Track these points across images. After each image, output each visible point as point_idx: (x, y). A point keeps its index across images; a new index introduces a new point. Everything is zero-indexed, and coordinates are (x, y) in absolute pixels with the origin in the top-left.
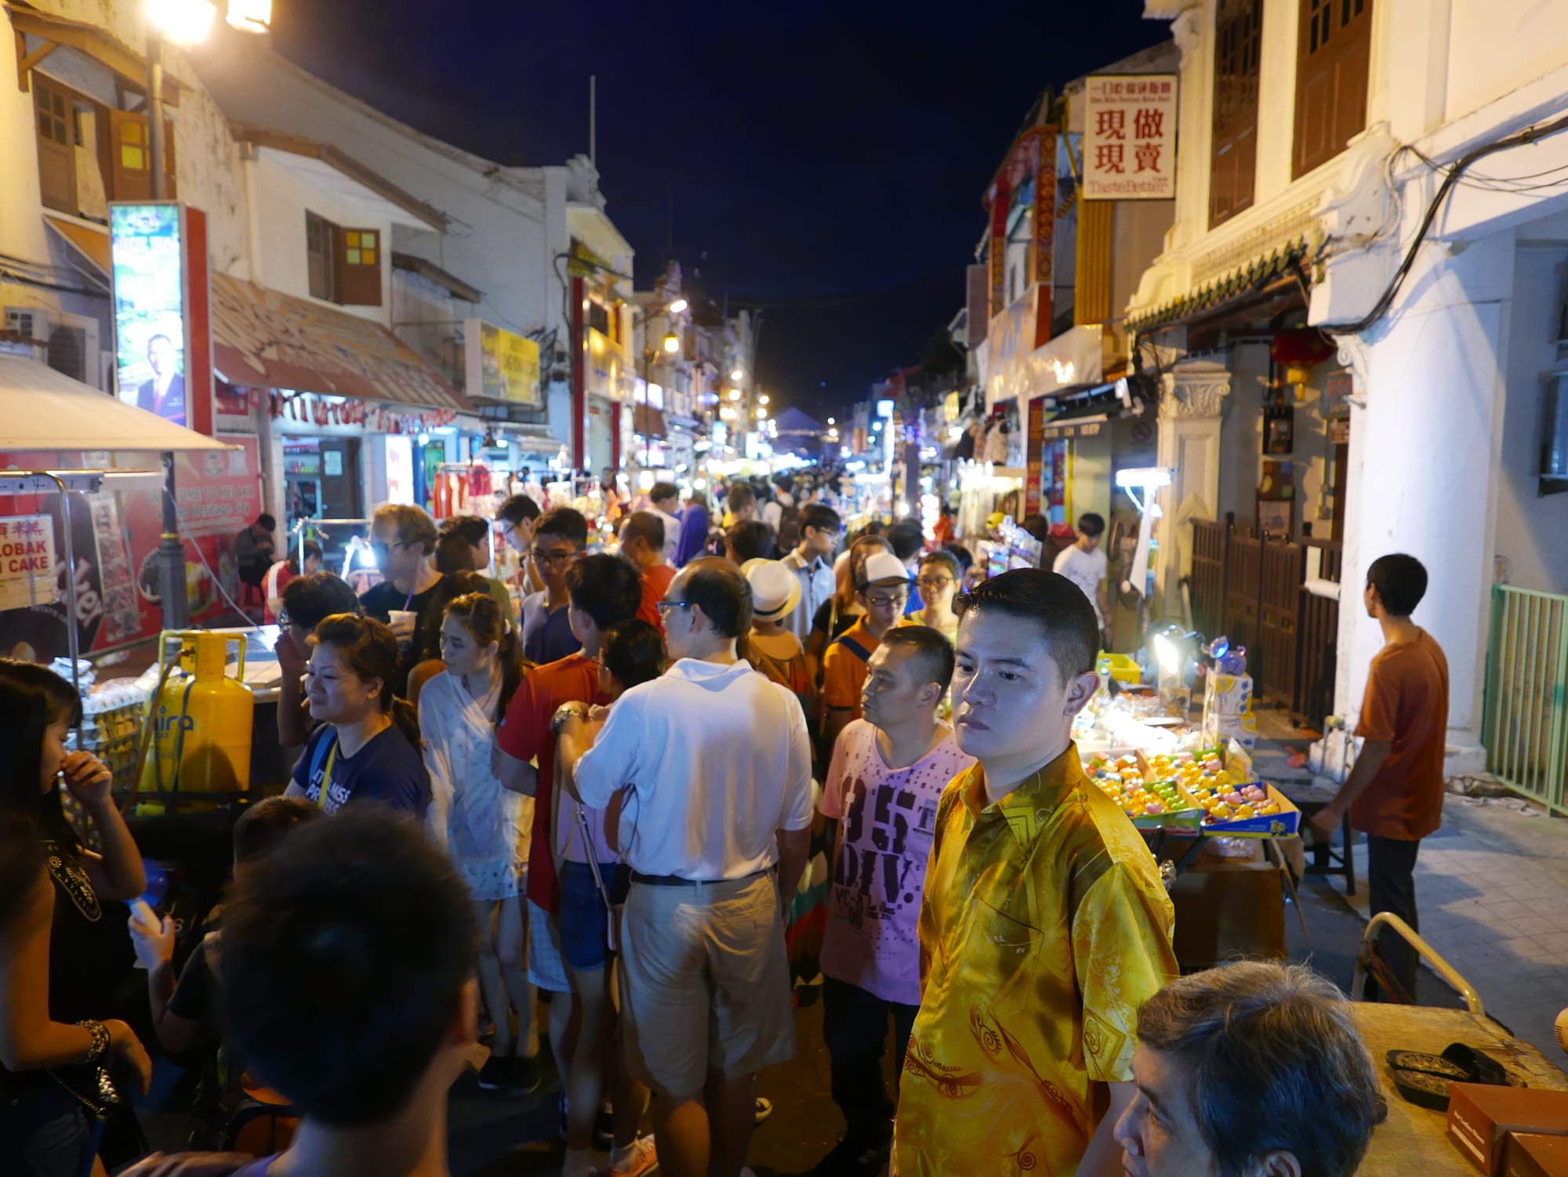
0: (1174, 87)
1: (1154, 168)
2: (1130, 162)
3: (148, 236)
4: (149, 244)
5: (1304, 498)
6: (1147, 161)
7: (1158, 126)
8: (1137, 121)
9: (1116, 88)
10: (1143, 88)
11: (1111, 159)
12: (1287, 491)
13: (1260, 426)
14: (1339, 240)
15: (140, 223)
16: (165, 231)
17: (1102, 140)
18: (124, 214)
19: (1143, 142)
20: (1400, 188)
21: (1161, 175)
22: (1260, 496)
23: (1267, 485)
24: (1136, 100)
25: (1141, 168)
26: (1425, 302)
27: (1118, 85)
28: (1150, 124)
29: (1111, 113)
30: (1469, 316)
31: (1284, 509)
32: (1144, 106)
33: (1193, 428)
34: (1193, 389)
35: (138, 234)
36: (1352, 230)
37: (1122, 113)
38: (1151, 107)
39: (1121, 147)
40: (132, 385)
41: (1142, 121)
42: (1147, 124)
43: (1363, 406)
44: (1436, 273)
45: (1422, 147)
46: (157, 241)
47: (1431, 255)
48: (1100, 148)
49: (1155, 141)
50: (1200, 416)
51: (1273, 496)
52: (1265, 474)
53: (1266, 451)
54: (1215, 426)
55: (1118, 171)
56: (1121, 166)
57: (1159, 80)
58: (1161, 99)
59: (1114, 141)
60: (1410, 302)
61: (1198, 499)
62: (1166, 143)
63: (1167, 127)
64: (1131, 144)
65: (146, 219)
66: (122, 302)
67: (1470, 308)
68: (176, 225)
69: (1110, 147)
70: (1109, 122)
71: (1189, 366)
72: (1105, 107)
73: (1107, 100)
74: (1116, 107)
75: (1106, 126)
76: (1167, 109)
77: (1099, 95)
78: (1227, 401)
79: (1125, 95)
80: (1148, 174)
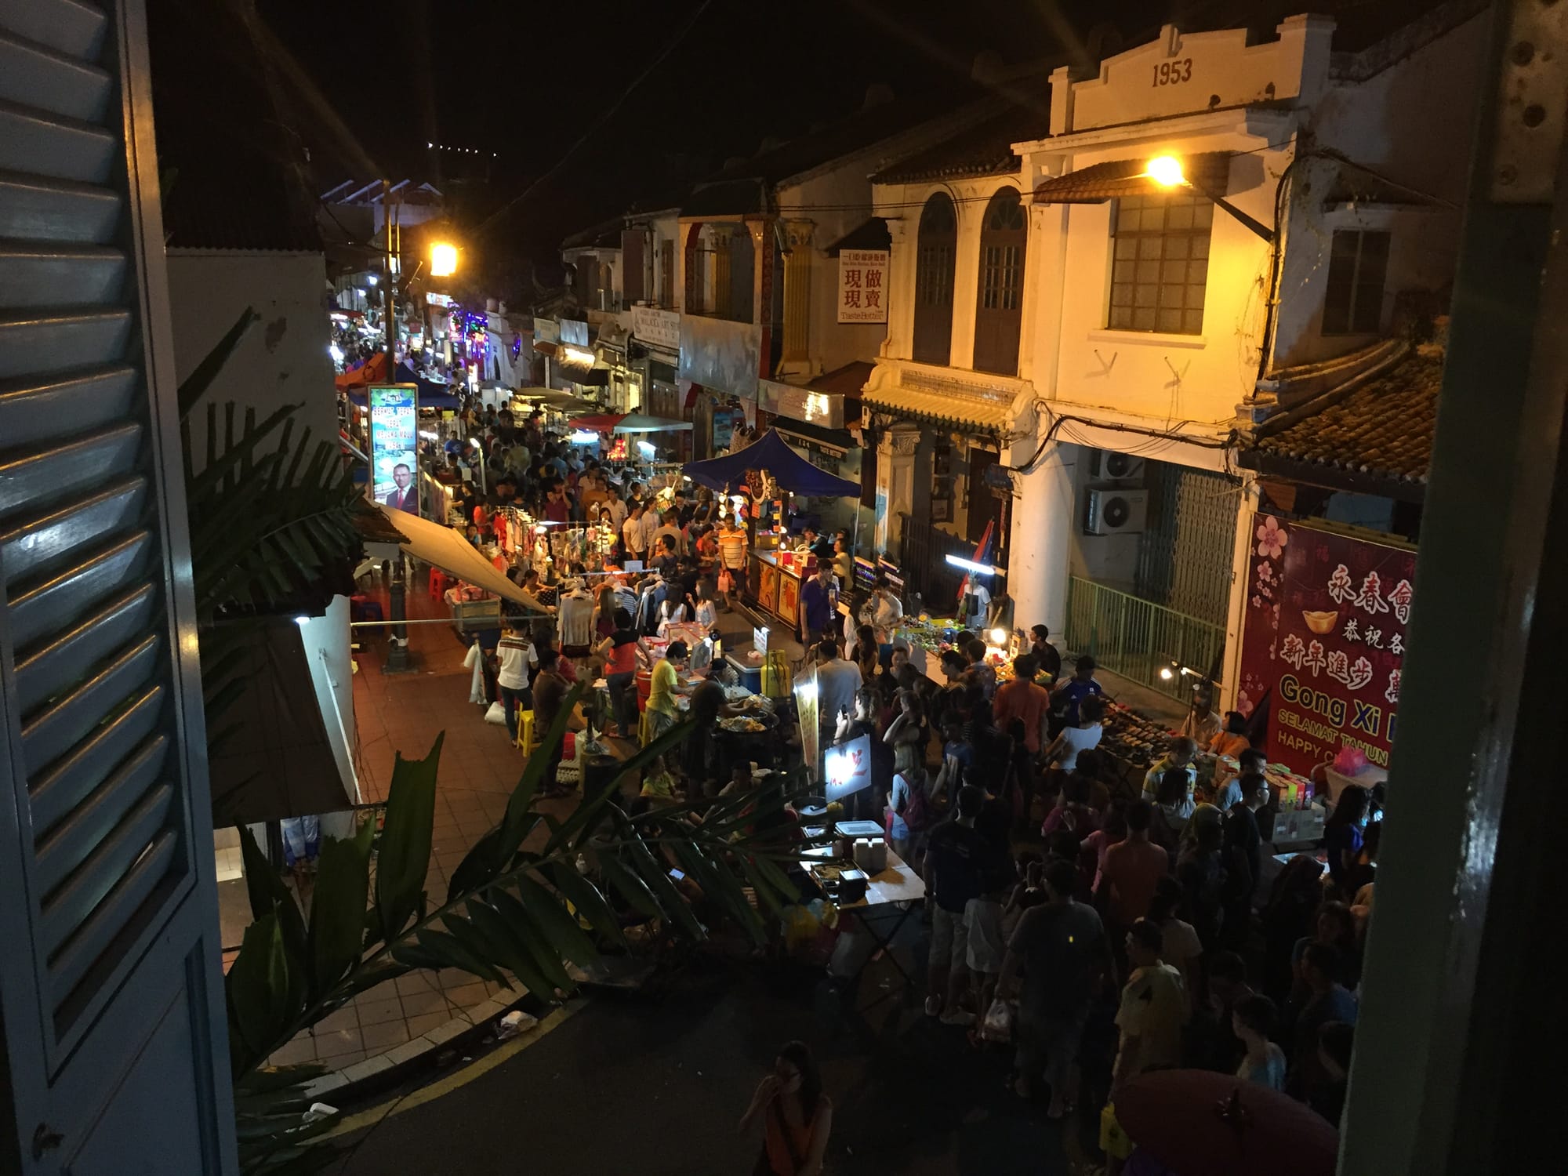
0: (887, 257)
1: (876, 305)
2: (863, 301)
3: (395, 406)
4: (395, 411)
5: (955, 497)
6: (873, 301)
7: (878, 280)
8: (867, 277)
9: (856, 257)
10: (871, 258)
11: (853, 299)
12: (946, 494)
13: (933, 458)
14: (1015, 434)
15: (390, 399)
16: (406, 404)
17: (848, 288)
18: (380, 393)
19: (870, 289)
20: (1038, 414)
21: (880, 309)
22: (933, 497)
23: (937, 491)
24: (867, 265)
25: (869, 305)
26: (1047, 464)
27: (857, 255)
28: (874, 279)
29: (853, 271)
30: (1063, 469)
31: (944, 504)
32: (871, 268)
33: (902, 461)
34: (901, 440)
35: (388, 405)
36: (1019, 430)
37: (859, 271)
38: (875, 268)
39: (859, 292)
40: (384, 494)
41: (870, 277)
42: (872, 279)
43: (1020, 498)
44: (1051, 453)
45: (1048, 405)
46: (400, 409)
47: (1050, 445)
48: (848, 292)
49: (876, 289)
50: (905, 455)
51: (940, 497)
52: (935, 485)
53: (935, 473)
54: (912, 460)
55: (857, 307)
56: (859, 303)
57: (879, 252)
58: (880, 265)
59: (855, 288)
60: (1041, 462)
61: (903, 501)
62: (883, 290)
63: (883, 280)
64: (864, 290)
65: (393, 396)
66: (377, 445)
67: (1063, 467)
68: (413, 400)
69: (853, 292)
70: (853, 277)
71: (898, 426)
72: (851, 268)
73: (851, 264)
74: (856, 268)
75: (851, 279)
76: (883, 270)
77: (847, 260)
78: (918, 446)
79: (861, 261)
80: (873, 308)
